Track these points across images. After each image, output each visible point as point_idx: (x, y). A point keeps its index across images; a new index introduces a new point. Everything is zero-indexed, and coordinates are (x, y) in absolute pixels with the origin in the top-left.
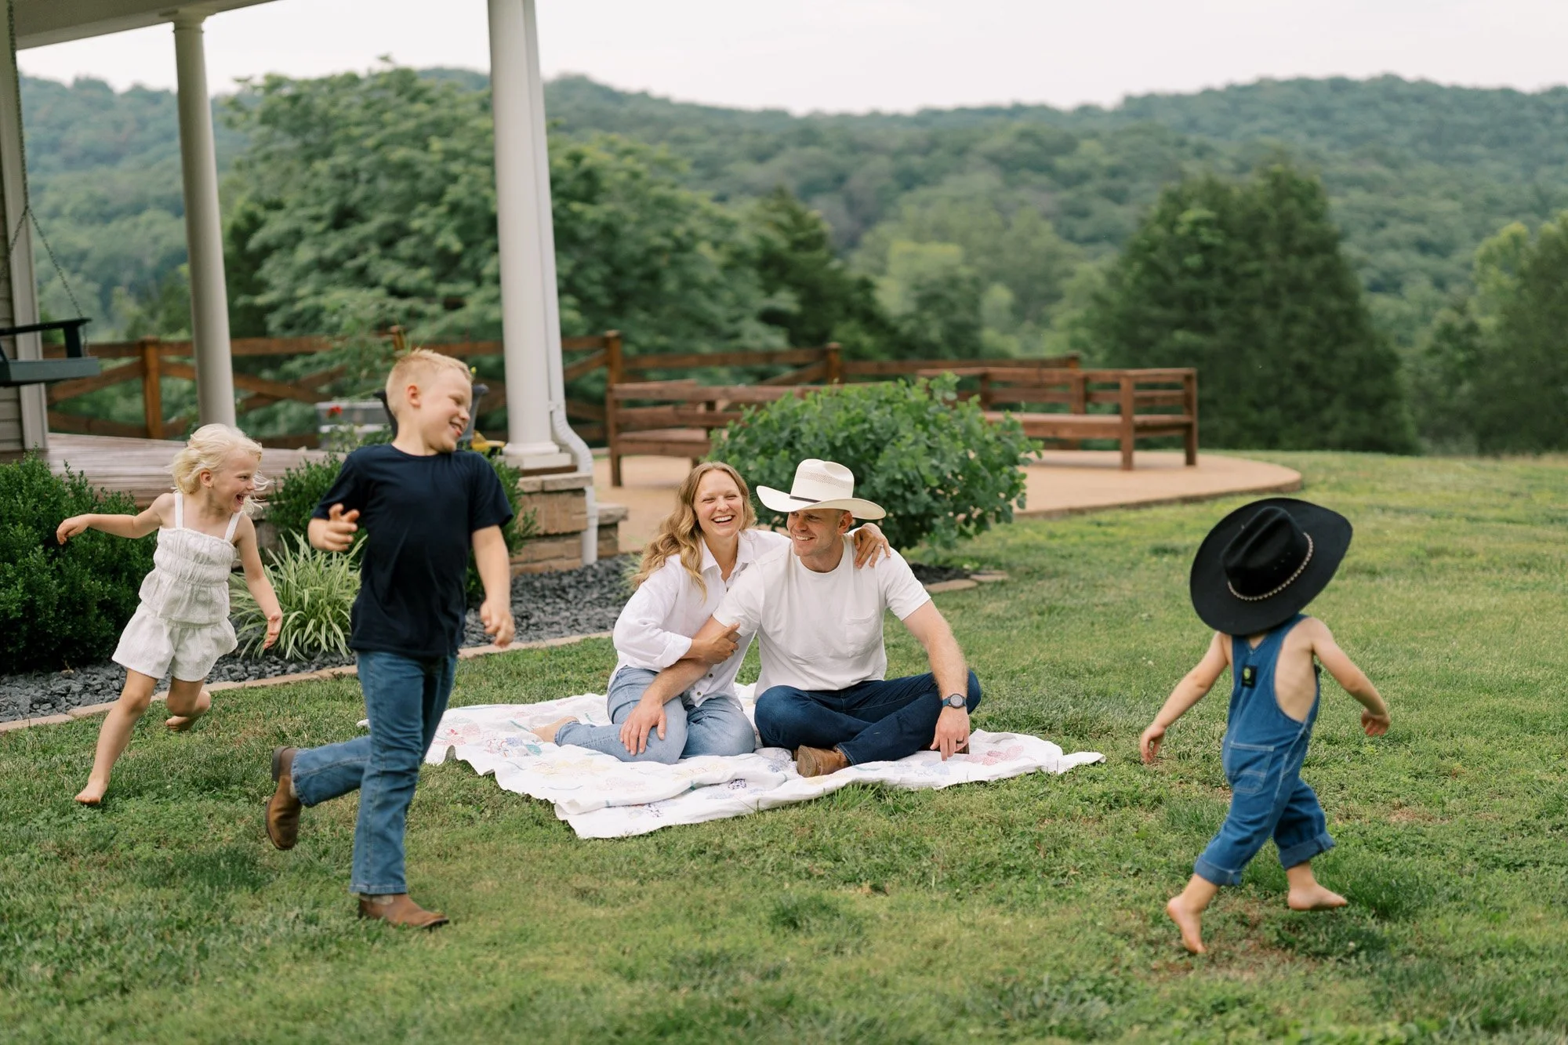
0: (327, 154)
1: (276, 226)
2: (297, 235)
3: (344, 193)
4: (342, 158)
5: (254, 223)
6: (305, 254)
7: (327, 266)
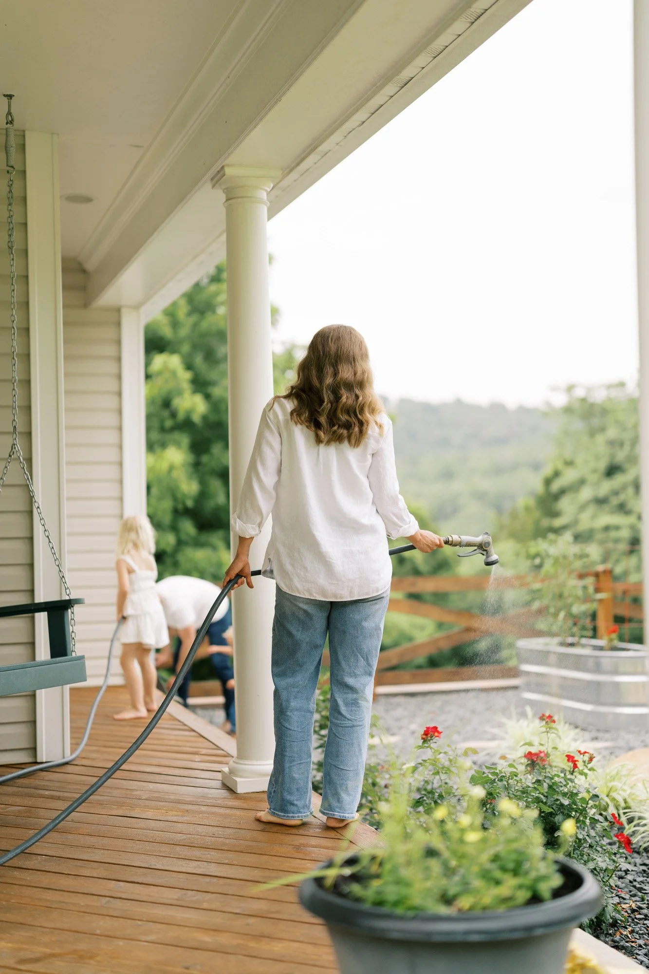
0: (603, 429)
1: (569, 476)
2: (582, 482)
3: (612, 456)
4: (612, 433)
5: (557, 474)
6: (586, 493)
7: (601, 502)
